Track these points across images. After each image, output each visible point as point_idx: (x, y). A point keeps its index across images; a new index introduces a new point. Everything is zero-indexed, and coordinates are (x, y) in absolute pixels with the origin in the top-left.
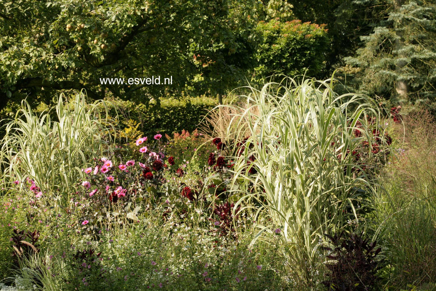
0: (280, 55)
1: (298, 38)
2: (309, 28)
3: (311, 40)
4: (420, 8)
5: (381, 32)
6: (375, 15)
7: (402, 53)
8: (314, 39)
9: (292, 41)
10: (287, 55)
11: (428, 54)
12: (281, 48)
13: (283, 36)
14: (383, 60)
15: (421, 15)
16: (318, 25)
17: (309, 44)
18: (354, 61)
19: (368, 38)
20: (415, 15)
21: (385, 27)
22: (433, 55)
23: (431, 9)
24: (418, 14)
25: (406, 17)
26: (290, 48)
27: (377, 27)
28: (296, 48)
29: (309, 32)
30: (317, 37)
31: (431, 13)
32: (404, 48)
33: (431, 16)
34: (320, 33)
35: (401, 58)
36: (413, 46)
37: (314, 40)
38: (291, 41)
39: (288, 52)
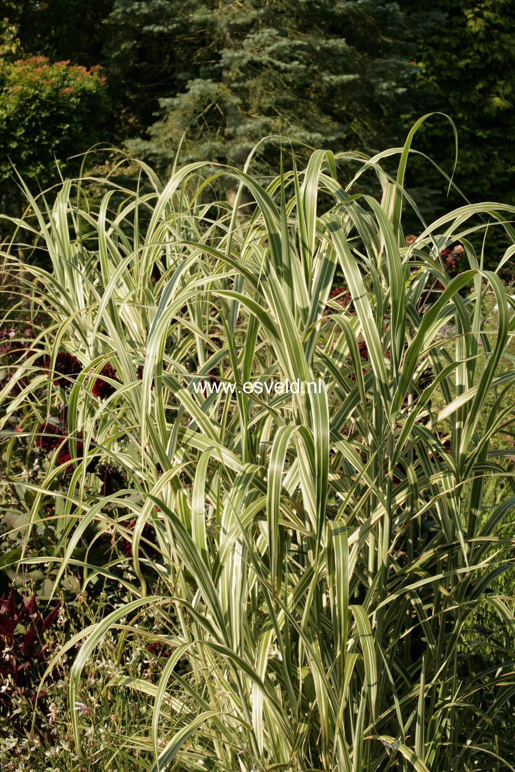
0: (5, 131)
1: (44, 95)
2: (67, 74)
3: (73, 99)
4: (284, 42)
5: (202, 91)
6: (183, 58)
7: (244, 135)
8: (78, 97)
9: (31, 101)
10: (20, 132)
11: (298, 135)
12: (8, 117)
13: (11, 90)
14: (206, 147)
15: (286, 55)
16: (85, 69)
17: (68, 109)
18: (147, 147)
19: (176, 101)
20: (275, 55)
21: (210, 80)
22: (308, 138)
23: (306, 43)
24: (281, 53)
25: (257, 58)
26: (27, 116)
27: (193, 79)
28: (41, 117)
29: (66, 82)
30: (84, 94)
31: (305, 53)
32: (250, 123)
33: (305, 57)
34: (90, 86)
35: (244, 142)
36: (268, 119)
37: (79, 100)
38: (28, 101)
39: (23, 126)
